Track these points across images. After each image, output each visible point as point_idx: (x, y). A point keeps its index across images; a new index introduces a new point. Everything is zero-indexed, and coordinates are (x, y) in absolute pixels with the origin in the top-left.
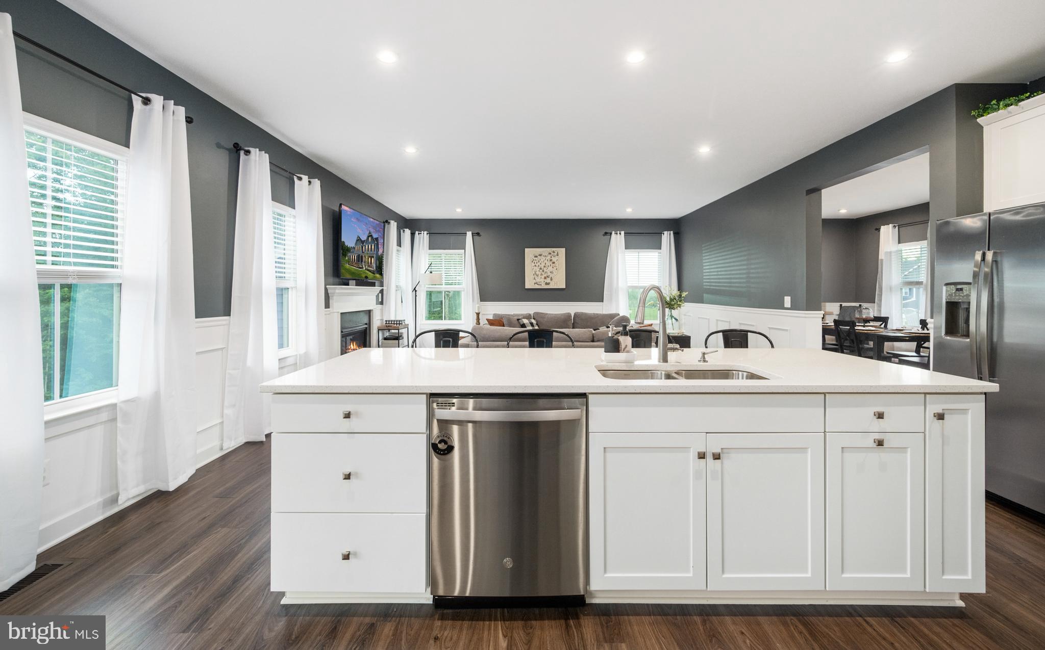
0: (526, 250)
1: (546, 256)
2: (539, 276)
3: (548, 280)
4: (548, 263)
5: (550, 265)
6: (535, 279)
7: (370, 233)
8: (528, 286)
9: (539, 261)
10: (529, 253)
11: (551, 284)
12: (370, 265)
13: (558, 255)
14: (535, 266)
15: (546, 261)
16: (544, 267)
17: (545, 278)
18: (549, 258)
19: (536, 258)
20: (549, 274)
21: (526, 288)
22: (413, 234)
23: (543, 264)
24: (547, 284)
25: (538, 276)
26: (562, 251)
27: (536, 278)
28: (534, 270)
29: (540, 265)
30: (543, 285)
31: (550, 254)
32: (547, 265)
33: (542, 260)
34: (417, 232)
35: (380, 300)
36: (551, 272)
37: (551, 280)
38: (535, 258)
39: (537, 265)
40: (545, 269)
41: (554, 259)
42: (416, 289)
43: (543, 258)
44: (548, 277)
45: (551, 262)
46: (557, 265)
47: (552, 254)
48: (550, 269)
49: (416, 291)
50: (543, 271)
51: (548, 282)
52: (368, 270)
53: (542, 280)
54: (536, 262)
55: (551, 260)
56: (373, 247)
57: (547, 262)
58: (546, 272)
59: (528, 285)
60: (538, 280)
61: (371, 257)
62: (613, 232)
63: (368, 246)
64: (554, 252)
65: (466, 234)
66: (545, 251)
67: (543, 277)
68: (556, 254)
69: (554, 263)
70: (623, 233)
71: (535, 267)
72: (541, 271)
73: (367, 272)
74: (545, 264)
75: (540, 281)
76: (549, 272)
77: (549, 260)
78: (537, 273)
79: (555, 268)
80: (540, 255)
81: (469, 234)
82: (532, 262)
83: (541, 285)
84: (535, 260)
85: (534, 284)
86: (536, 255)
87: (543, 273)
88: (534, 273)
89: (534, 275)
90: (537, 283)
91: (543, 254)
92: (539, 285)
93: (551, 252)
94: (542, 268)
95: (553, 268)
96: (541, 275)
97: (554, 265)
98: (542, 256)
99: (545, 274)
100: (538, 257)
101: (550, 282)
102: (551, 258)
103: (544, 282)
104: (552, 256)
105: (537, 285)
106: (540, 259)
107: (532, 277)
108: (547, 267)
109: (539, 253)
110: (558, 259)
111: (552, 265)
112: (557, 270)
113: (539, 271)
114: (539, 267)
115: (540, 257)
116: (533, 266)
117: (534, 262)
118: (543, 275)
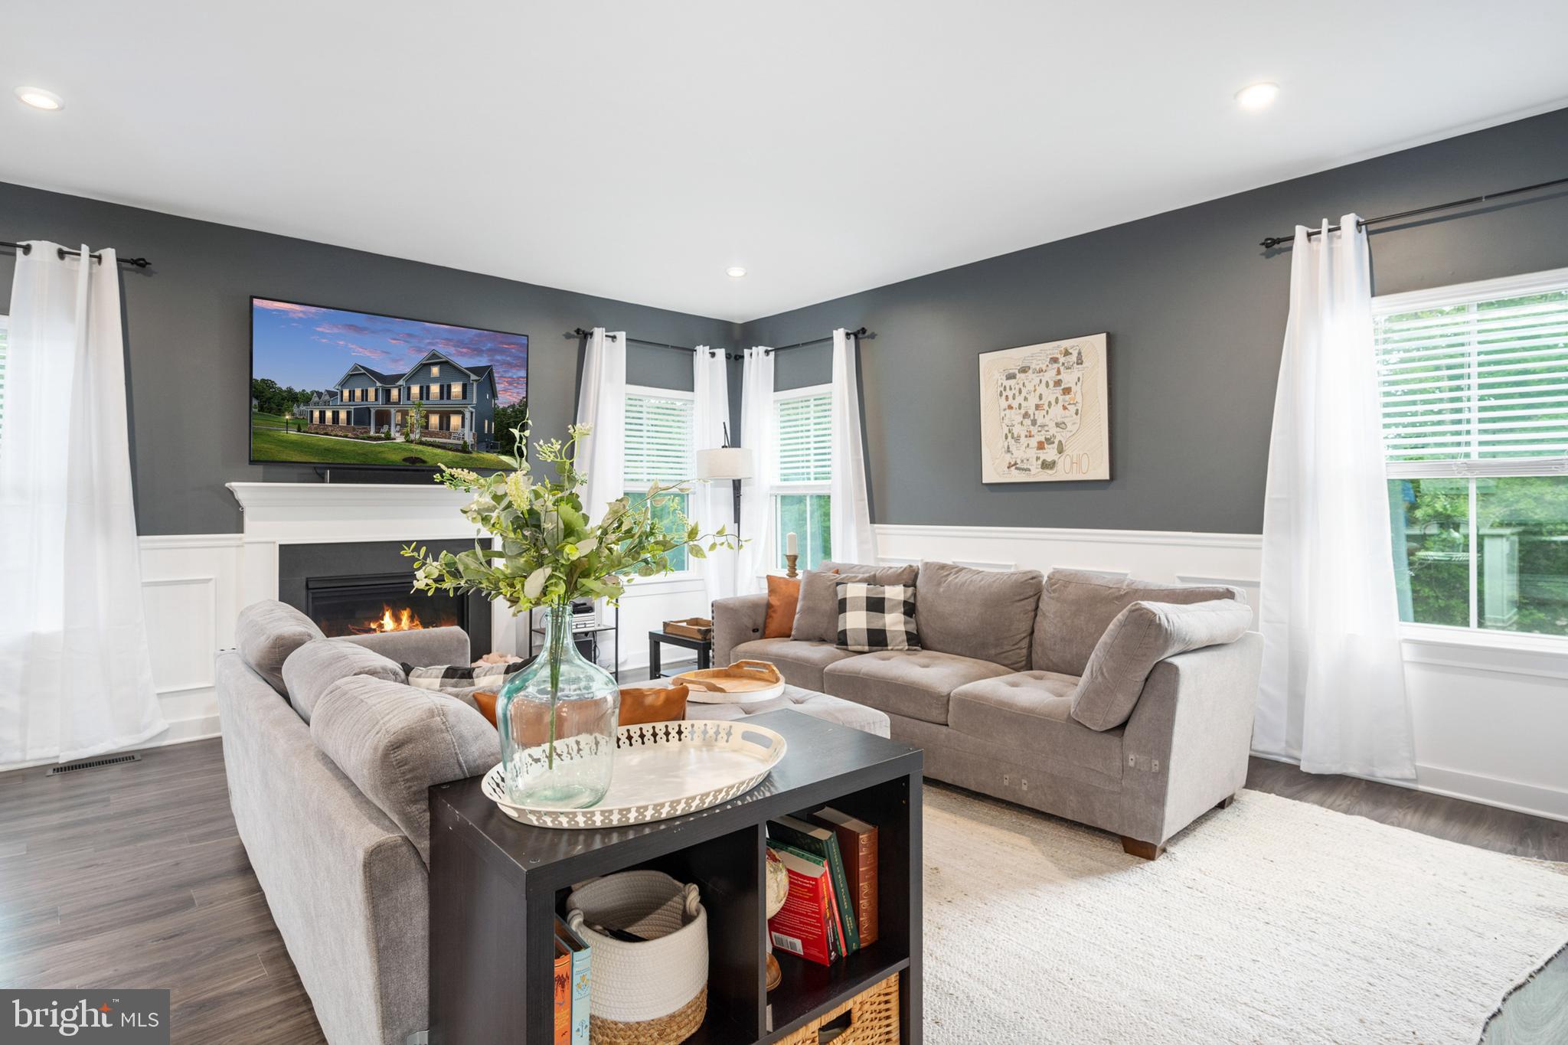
0: (985, 359)
1: (1041, 371)
2: (1023, 439)
3: (1050, 454)
4: (1050, 394)
5: (1057, 400)
6: (1008, 451)
8: (989, 477)
9: (1020, 392)
10: (993, 365)
11: (1059, 466)
13: (1080, 362)
14: (1010, 407)
15: (1042, 389)
16: (1037, 407)
17: (1041, 446)
18: (1051, 374)
19: (1012, 382)
20: (1053, 430)
21: (984, 482)
23: (1033, 400)
24: (1047, 465)
25: (1017, 439)
26: (1096, 345)
27: (1013, 449)
28: (1006, 421)
29: (1024, 404)
30: (1033, 472)
31: (1055, 360)
32: (1045, 401)
33: (1029, 386)
34: (746, 353)
36: (1057, 425)
37: (1060, 451)
38: (1008, 383)
39: (1015, 405)
40: (1039, 415)
41: (1068, 379)
43: (1031, 379)
44: (1049, 441)
45: (1059, 390)
46: (1079, 398)
47: (1062, 360)
48: (1056, 412)
50: (1034, 422)
51: (1049, 460)
53: (1032, 453)
54: (1010, 397)
55: (1058, 383)
57: (1045, 390)
58: (1042, 426)
59: (993, 471)
60: (1019, 454)
64: (1067, 353)
65: (832, 338)
66: (1039, 352)
67: (1034, 442)
68: (1074, 358)
69: (1067, 391)
71: (1008, 411)
72: (1028, 422)
74: (1041, 398)
75: (1025, 456)
76: (1052, 425)
77: (1051, 384)
78: (1017, 430)
79: (1072, 409)
80: (1024, 370)
81: (839, 335)
82: (1001, 395)
83: (1029, 470)
84: (1011, 389)
85: (1008, 468)
86: (1011, 371)
87: (1034, 430)
88: (1006, 430)
89: (1006, 438)
90: (1016, 464)
91: (1033, 366)
92: (1023, 469)
93: (1059, 356)
94: (1031, 412)
95: (1065, 408)
96: (1026, 436)
97: (1067, 397)
98: (1031, 371)
99: (1039, 431)
100: (1018, 376)
101: (1056, 458)
102: (1059, 372)
103: (1038, 458)
104: (1062, 369)
105: (1017, 468)
106: (1024, 383)
107: (1002, 444)
108: (1046, 407)
109: (1021, 364)
110: (1080, 374)
111: (1061, 398)
112: (1077, 414)
113: (1022, 422)
114: (1020, 408)
115: (1023, 375)
116: (1005, 410)
117: (1007, 396)
118: (1033, 436)
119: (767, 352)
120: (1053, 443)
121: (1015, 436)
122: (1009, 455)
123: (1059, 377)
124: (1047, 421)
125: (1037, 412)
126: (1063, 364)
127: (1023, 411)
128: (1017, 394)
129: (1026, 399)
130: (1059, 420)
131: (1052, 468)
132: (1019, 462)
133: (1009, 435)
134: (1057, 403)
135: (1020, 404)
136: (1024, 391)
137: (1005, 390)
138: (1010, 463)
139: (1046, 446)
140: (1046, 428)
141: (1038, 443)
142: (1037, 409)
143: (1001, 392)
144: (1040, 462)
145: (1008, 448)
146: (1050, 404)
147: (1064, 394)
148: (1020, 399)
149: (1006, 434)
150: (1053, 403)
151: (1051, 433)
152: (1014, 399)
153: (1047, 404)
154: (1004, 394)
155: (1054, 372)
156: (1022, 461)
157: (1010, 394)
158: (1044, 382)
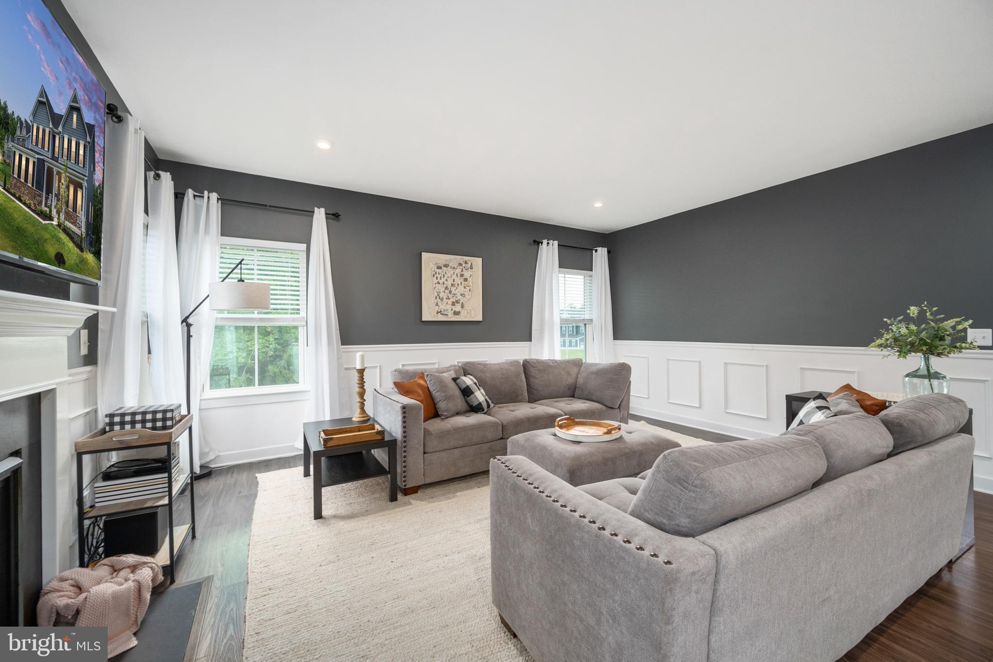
0: (425, 255)
1: (454, 268)
2: (444, 299)
3: (458, 308)
4: (458, 280)
6: (437, 305)
7: (75, 99)
8: (426, 317)
9: (444, 276)
10: (429, 260)
11: (462, 314)
12: (71, 217)
13: (471, 268)
14: (439, 283)
15: (454, 277)
16: (452, 285)
17: (453, 304)
18: (458, 271)
19: (440, 271)
20: (459, 297)
21: (423, 318)
22: (179, 197)
23: (450, 282)
24: (456, 313)
25: (442, 299)
26: (478, 262)
27: (440, 304)
28: (436, 289)
29: (445, 282)
30: (449, 316)
31: (460, 265)
32: (456, 283)
33: (449, 275)
34: (190, 192)
35: (84, 351)
36: (461, 295)
37: (462, 307)
38: (438, 271)
39: (441, 282)
40: (453, 289)
41: (467, 274)
42: (190, 321)
43: (449, 272)
44: (457, 302)
45: (462, 278)
46: (471, 284)
47: (464, 265)
48: (461, 289)
49: (189, 326)
50: (450, 292)
51: (457, 311)
52: (66, 231)
53: (449, 307)
54: (439, 278)
55: (462, 275)
56: (81, 152)
57: (456, 279)
58: (454, 294)
59: (427, 315)
60: (442, 307)
61: (78, 186)
62: (545, 242)
63: (70, 142)
64: (466, 262)
65: (313, 212)
66: (454, 260)
67: (450, 302)
68: (469, 265)
69: (466, 280)
70: (556, 243)
71: (437, 285)
72: (447, 291)
73: (63, 236)
74: (454, 281)
75: (445, 308)
76: (459, 294)
77: (459, 275)
78: (442, 295)
79: (468, 288)
80: (446, 266)
81: (320, 215)
82: (434, 276)
83: (448, 315)
84: (439, 274)
85: (437, 313)
86: (439, 265)
87: (450, 296)
88: (436, 294)
89: (436, 298)
90: (441, 312)
91: (451, 265)
92: (445, 315)
93: (462, 263)
94: (449, 287)
95: (465, 288)
96: (446, 298)
97: (466, 283)
98: (449, 267)
99: (453, 297)
100: (443, 268)
101: (460, 310)
102: (462, 271)
103: (452, 310)
104: (464, 269)
105: (441, 314)
106: (446, 272)
107: (433, 301)
108: (456, 286)
109: (444, 262)
110: (471, 273)
111: (463, 283)
112: (470, 291)
113: (444, 291)
114: (444, 284)
115: (445, 268)
116: (436, 284)
117: (437, 277)
118: (450, 299)
119: (218, 199)
120: (459, 303)
121: (441, 297)
122: (437, 307)
123: (462, 273)
124: (456, 292)
125: (452, 288)
126: (464, 267)
127: (445, 286)
128: (442, 277)
129: (447, 280)
130: (462, 293)
131: (458, 315)
132: (442, 310)
133: (438, 297)
134: (461, 284)
135: (444, 282)
136: (446, 276)
137: (436, 274)
138: (438, 311)
139: (456, 304)
140: (456, 296)
141: (452, 302)
142: (452, 286)
143: (434, 274)
144: (453, 311)
145: (437, 303)
146: (458, 285)
147: (464, 281)
148: (443, 280)
149: (436, 296)
150: (460, 284)
151: (458, 298)
152: (441, 279)
153: (456, 284)
154: (436, 276)
155: (460, 270)
156: (444, 310)
157: (439, 277)
158: (455, 274)
